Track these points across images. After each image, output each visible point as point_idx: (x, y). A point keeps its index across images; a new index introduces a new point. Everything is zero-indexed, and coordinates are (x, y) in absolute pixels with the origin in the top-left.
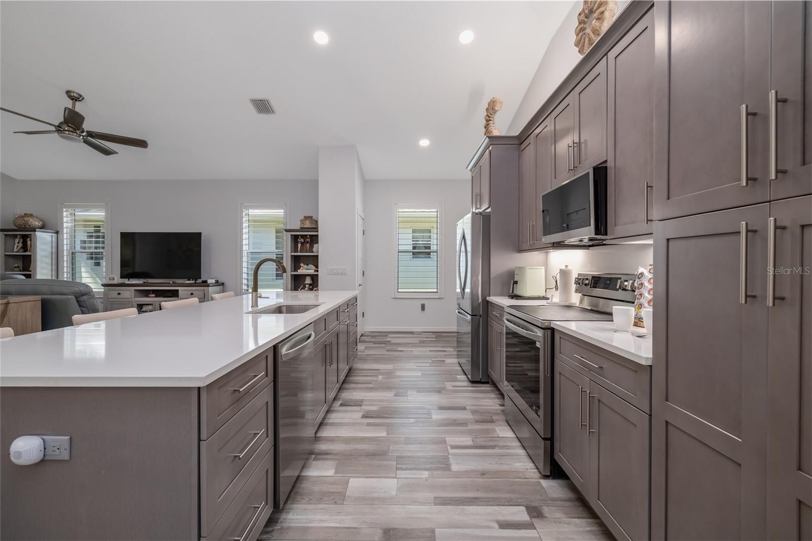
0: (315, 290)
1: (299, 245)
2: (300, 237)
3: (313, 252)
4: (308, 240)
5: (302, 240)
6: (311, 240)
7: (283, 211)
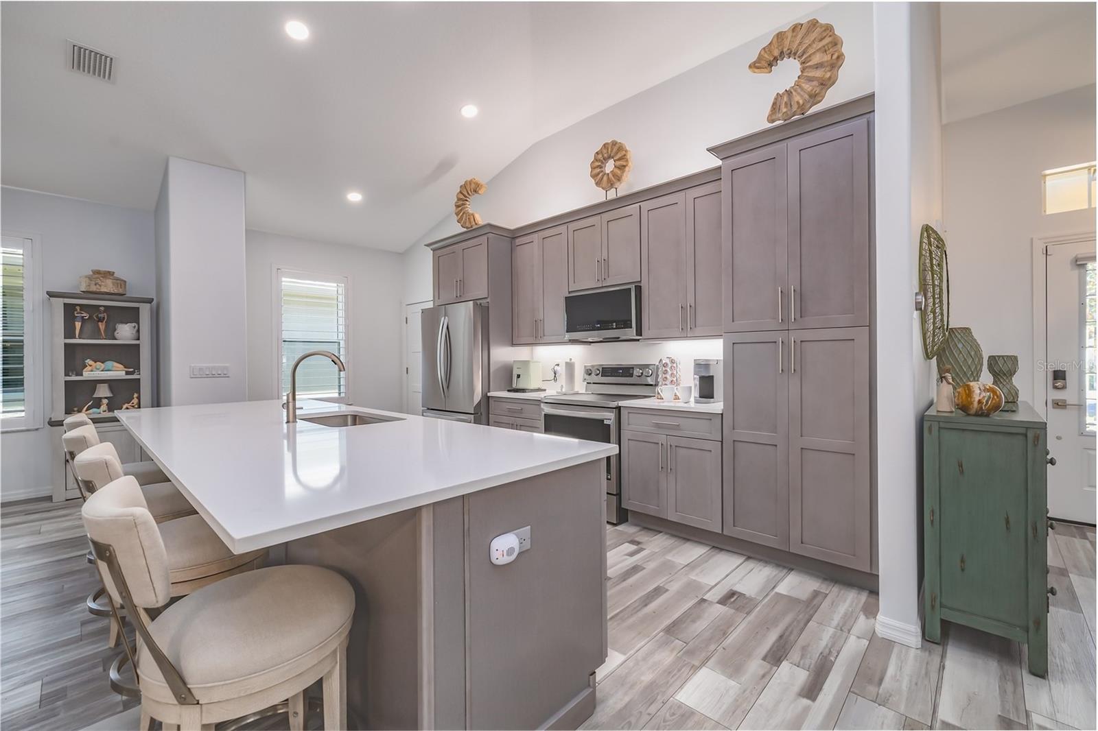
0: (127, 408)
1: (78, 325)
2: (78, 308)
3: (116, 339)
4: (101, 315)
5: (86, 315)
6: (107, 315)
7: (21, 251)
